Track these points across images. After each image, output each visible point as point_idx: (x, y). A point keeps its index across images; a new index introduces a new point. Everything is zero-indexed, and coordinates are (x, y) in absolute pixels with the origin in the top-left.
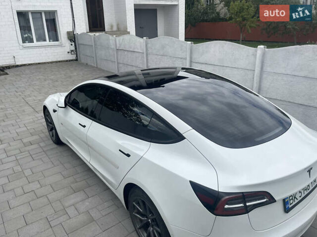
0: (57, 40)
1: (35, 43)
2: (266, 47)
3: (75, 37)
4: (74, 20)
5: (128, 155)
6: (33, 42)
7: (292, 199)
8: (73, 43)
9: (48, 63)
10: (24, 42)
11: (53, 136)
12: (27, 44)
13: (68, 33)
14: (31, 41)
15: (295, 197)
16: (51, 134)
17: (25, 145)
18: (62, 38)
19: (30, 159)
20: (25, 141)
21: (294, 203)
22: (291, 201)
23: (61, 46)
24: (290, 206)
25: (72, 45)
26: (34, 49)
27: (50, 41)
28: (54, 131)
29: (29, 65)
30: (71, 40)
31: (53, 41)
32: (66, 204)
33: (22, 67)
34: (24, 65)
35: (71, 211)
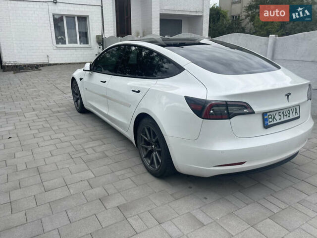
0: (87, 43)
1: (68, 45)
2: (277, 36)
3: (103, 41)
4: (103, 25)
5: (139, 92)
6: (66, 44)
7: (271, 118)
8: (101, 47)
9: (77, 63)
10: (57, 43)
11: (78, 106)
12: (60, 45)
13: (98, 37)
14: (64, 43)
15: (274, 118)
16: (76, 105)
17: (54, 112)
18: (92, 41)
19: (58, 120)
20: (53, 110)
21: (273, 123)
22: (270, 120)
23: (90, 48)
24: (269, 124)
25: (100, 48)
26: (66, 50)
27: (80, 44)
28: (79, 101)
29: (61, 64)
30: (99, 43)
31: (84, 44)
32: (86, 147)
33: (55, 66)
34: (56, 64)
35: (89, 151)
